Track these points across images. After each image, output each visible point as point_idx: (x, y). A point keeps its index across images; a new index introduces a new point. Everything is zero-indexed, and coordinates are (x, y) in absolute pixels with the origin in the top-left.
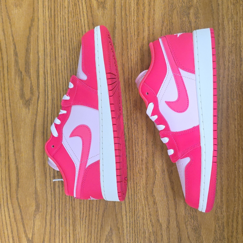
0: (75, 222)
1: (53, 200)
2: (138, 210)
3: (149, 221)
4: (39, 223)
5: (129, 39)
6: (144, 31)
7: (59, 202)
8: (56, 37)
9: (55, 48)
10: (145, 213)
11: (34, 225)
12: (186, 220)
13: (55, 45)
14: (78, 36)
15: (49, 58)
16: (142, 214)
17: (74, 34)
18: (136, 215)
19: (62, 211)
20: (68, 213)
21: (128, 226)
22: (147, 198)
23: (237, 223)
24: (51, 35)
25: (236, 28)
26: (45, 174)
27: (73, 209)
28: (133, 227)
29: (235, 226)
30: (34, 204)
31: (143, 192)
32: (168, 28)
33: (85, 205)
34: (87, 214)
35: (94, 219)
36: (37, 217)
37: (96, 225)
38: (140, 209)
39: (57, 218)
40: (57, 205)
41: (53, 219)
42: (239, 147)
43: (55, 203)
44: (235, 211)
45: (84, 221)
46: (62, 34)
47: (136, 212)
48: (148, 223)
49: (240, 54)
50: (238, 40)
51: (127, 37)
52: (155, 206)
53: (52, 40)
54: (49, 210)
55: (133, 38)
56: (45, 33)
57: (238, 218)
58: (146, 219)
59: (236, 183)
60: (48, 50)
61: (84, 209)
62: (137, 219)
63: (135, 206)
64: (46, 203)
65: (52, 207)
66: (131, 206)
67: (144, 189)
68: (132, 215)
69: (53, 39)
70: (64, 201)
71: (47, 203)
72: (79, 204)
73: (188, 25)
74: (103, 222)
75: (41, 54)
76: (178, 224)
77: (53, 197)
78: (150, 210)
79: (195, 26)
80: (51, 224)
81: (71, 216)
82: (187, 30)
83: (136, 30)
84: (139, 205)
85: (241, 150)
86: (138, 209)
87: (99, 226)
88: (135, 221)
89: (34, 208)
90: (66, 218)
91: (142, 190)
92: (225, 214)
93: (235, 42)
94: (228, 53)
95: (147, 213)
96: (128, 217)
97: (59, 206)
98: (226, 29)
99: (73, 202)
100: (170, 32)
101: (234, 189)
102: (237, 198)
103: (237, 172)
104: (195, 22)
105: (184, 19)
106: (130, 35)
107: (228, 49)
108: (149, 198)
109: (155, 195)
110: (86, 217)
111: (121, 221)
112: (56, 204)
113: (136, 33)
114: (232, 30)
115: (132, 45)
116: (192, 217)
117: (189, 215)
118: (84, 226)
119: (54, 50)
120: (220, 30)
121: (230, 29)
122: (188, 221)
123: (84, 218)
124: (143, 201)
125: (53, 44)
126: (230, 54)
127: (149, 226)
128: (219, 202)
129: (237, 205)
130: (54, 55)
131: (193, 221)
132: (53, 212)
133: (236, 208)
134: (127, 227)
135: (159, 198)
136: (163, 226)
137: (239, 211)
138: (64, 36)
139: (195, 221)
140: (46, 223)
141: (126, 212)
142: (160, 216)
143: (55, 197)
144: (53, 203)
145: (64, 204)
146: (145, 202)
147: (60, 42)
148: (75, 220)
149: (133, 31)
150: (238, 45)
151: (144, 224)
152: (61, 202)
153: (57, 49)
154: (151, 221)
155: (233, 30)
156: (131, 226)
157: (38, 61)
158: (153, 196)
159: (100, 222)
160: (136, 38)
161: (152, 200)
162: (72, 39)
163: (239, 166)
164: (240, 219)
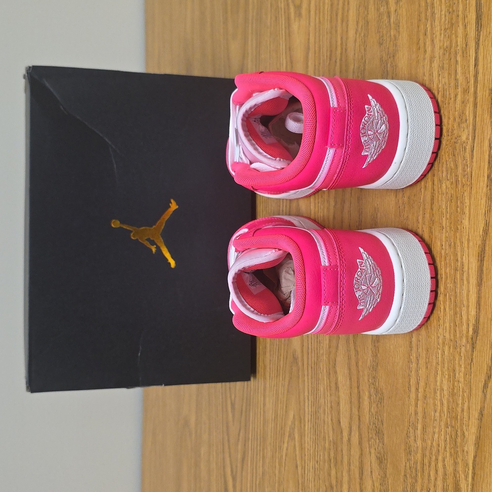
3: (330, 418)
12: (370, 435)
16: (323, 403)
21: (310, 418)
22: (329, 373)
23: (437, 471)
25: (451, 10)
28: (314, 423)
29: (432, 478)
31: (326, 360)
32: (363, 34)
44: (434, 444)
49: (456, 71)
50: (454, 36)
57: (437, 460)
58: (327, 413)
59: (439, 378)
67: (327, 356)
73: (387, 21)
76: (360, 440)
78: (332, 398)
79: (395, 20)
87: (284, 407)
88: (316, 412)
92: (419, 442)
93: (448, 42)
94: (438, 71)
96: (310, 403)
98: (437, 16)
101: (435, 393)
102: (437, 414)
103: (440, 352)
104: (395, 11)
105: (382, 9)
107: (438, 60)
108: (332, 375)
109: (338, 371)
111: (303, 407)
114: (445, 16)
117: (374, 427)
120: (428, 20)
121: (443, 13)
122: (372, 438)
124: (325, 378)
126: (440, 73)
127: (329, 428)
128: (413, 413)
129: (437, 430)
131: (377, 441)
133: (436, 436)
134: (308, 421)
136: (343, 434)
137: (440, 445)
139: (380, 441)
141: (308, 393)
142: (341, 414)
146: (326, 380)
150: (453, 50)
155: (447, 14)
156: (312, 421)
158: (336, 372)
159: (285, 400)
164: (440, 465)
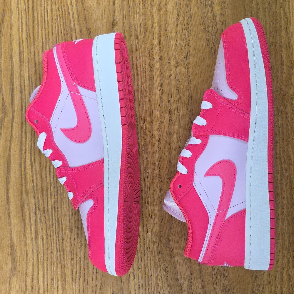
0: (65, 284)
1: (35, 255)
2: (149, 267)
3: (164, 280)
4: (17, 288)
5: (133, 38)
6: (153, 27)
7: (43, 258)
8: (36, 36)
9: (34, 51)
10: (159, 270)
11: (10, 290)
12: (214, 278)
13: (34, 47)
14: (65, 34)
15: (26, 64)
16: (155, 272)
17: (60, 32)
18: (147, 273)
19: (47, 270)
20: (55, 273)
21: (137, 287)
22: (162, 250)
23: (282, 280)
24: (28, 34)
25: (274, 22)
26: (24, 221)
27: (63, 267)
28: (144, 290)
29: (278, 284)
30: (9, 261)
31: (156, 241)
32: (185, 23)
33: (78, 262)
34: (81, 273)
35: (90, 280)
36: (14, 278)
37: (94, 288)
38: (152, 266)
39: (41, 279)
40: (41, 262)
41: (36, 281)
42: (282, 180)
43: (38, 259)
44: (279, 265)
45: (77, 283)
46: (43, 32)
47: (147, 269)
48: (164, 283)
49: (281, 56)
50: (278, 37)
51: (131, 35)
52: (172, 261)
53: (30, 40)
54: (30, 269)
55: (139, 37)
56: (21, 31)
57: (282, 273)
58: (160, 277)
59: (280, 227)
60: (25, 55)
61: (77, 267)
62: (149, 278)
63: (146, 262)
64: (25, 259)
65: (33, 265)
66: (140, 262)
67: (158, 238)
68: (141, 273)
69: (32, 39)
70: (49, 256)
71: (27, 259)
72: (69, 261)
73: (212, 18)
74: (103, 284)
75: (16, 59)
76: (203, 284)
77: (35, 251)
78: (166, 266)
79: (220, 19)
80: (32, 288)
81: (59, 277)
82: (210, 25)
83: (142, 26)
84: (151, 259)
85: (284, 183)
86: (149, 265)
87: (98, 290)
88: (145, 281)
89: (9, 266)
90: (52, 279)
91: (154, 240)
93: (274, 40)
95: (162, 270)
96: (136, 277)
97: (43, 263)
99: (62, 258)
100: (188, 28)
106: (135, 32)
108: (164, 250)
109: (172, 246)
110: (80, 277)
111: (127, 282)
112: (40, 260)
113: (142, 30)
114: (270, 25)
115: (137, 45)
116: (222, 274)
117: (218, 272)
118: (77, 290)
119: (33, 54)
121: (268, 22)
123: (78, 278)
124: (156, 254)
125: (32, 46)
127: (164, 288)
129: (281, 257)
130: (33, 61)
132: (36, 272)
133: (280, 260)
134: (135, 290)
135: (178, 248)
136: (183, 287)
137: (284, 264)
138: (46, 35)
139: (225, 279)
140: (26, 286)
142: (179, 274)
143: (37, 251)
144: (35, 260)
145: (50, 260)
146: (158, 255)
147: (40, 43)
148: (65, 281)
149: (139, 28)
150: (278, 44)
151: (157, 285)
152: (45, 258)
153: (36, 52)
154: (167, 281)
156: (141, 289)
157: (12, 69)
158: (170, 247)
159: (98, 284)
160: (143, 36)
161: (168, 252)
162: (57, 39)
163: (283, 204)
164: (285, 275)
